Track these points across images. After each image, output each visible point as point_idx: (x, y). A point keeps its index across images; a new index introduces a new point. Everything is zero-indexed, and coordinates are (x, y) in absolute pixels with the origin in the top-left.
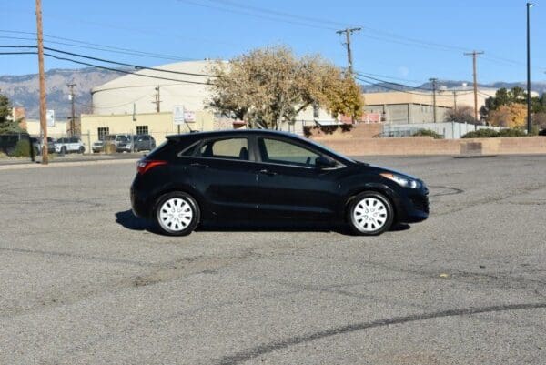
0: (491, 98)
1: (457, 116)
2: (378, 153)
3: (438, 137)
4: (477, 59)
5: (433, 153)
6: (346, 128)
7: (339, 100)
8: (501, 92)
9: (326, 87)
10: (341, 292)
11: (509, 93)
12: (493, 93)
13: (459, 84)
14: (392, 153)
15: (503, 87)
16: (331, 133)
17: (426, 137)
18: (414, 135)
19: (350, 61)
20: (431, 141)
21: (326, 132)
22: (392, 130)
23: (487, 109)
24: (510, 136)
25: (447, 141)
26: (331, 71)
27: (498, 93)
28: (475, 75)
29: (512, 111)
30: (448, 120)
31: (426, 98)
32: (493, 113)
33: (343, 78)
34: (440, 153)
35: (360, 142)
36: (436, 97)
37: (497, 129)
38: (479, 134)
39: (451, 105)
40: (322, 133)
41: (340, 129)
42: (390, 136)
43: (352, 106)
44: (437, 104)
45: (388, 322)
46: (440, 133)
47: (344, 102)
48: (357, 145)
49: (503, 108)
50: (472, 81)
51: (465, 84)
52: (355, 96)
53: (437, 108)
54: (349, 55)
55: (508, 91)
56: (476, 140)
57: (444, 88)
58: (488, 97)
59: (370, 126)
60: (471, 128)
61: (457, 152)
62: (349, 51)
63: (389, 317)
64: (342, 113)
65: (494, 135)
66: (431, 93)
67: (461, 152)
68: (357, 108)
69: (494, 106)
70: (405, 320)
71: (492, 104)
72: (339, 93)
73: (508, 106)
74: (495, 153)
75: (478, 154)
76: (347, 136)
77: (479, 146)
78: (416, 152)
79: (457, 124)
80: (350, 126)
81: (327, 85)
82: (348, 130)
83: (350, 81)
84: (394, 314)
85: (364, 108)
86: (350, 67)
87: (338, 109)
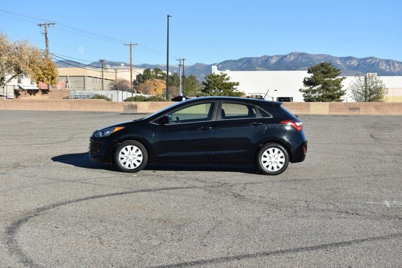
0: (140, 75)
1: (118, 86)
2: (68, 110)
3: (108, 100)
4: (132, 48)
5: (105, 110)
6: (45, 92)
7: (40, 72)
8: (147, 71)
9: (32, 63)
10: (83, 183)
11: (152, 72)
12: (141, 71)
13: (118, 64)
14: (77, 110)
15: (148, 68)
16: (34, 95)
17: (101, 100)
18: (92, 98)
19: (47, 46)
20: (104, 103)
21: (31, 94)
22: (77, 94)
23: (138, 82)
24: (155, 101)
25: (114, 103)
26: (35, 52)
27: (145, 71)
28: (131, 59)
29: (154, 84)
30: (112, 89)
31: (96, 73)
32: (142, 85)
33: (43, 57)
34: (110, 110)
35: (56, 102)
36: (104, 73)
37: (147, 96)
38: (135, 99)
39: (114, 78)
40: (28, 94)
41: (40, 92)
42: (75, 98)
43: (50, 77)
44: (104, 77)
45: (113, 195)
46: (109, 97)
47: (44, 74)
48: (54, 104)
49: (148, 82)
50: (129, 63)
51: (123, 65)
52: (52, 70)
53: (104, 81)
54: (46, 42)
55: (152, 70)
56: (134, 103)
57: (108, 66)
58: (138, 74)
59: (61, 91)
60: (129, 95)
61: (121, 110)
62: (46, 38)
63: (113, 192)
64: (42, 81)
65: (145, 100)
66: (100, 69)
67: (124, 110)
68: (53, 78)
69: (142, 80)
70: (122, 193)
71: (141, 79)
72: (41, 68)
73: (152, 80)
74: (146, 112)
75: (135, 112)
76: (46, 97)
77: (136, 107)
78: (94, 110)
79: (120, 92)
80: (48, 90)
81: (32, 62)
82: (46, 93)
83: (49, 60)
84: (115, 191)
85: (57, 78)
86: (47, 50)
87: (39, 78)
